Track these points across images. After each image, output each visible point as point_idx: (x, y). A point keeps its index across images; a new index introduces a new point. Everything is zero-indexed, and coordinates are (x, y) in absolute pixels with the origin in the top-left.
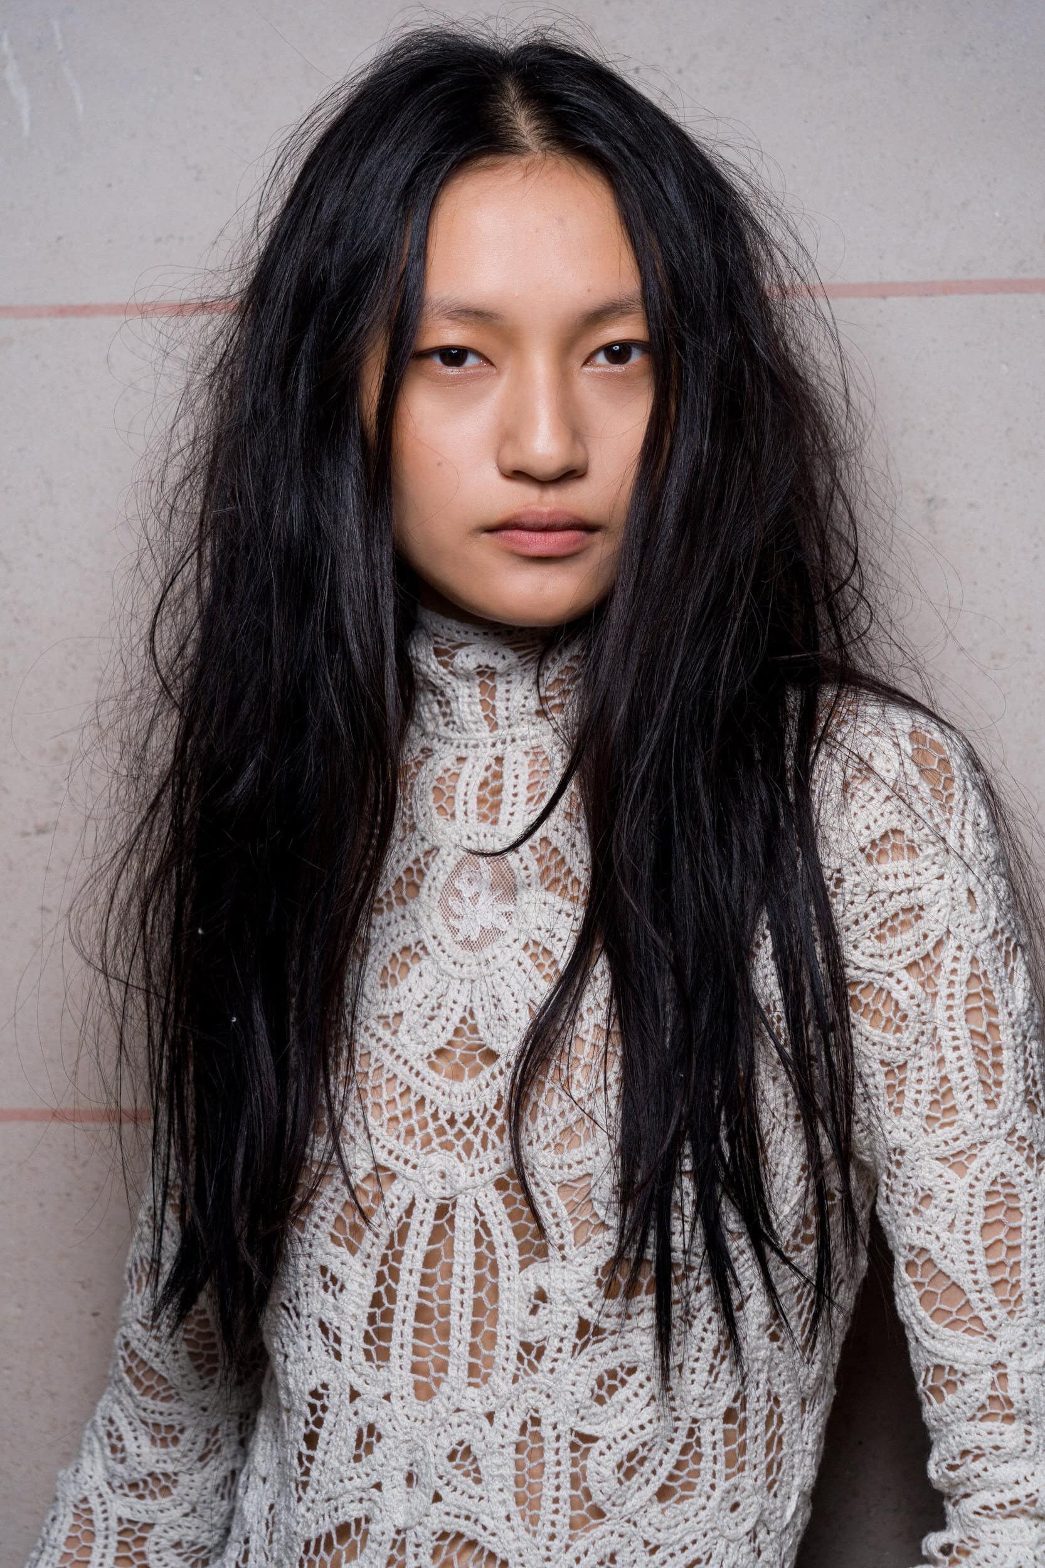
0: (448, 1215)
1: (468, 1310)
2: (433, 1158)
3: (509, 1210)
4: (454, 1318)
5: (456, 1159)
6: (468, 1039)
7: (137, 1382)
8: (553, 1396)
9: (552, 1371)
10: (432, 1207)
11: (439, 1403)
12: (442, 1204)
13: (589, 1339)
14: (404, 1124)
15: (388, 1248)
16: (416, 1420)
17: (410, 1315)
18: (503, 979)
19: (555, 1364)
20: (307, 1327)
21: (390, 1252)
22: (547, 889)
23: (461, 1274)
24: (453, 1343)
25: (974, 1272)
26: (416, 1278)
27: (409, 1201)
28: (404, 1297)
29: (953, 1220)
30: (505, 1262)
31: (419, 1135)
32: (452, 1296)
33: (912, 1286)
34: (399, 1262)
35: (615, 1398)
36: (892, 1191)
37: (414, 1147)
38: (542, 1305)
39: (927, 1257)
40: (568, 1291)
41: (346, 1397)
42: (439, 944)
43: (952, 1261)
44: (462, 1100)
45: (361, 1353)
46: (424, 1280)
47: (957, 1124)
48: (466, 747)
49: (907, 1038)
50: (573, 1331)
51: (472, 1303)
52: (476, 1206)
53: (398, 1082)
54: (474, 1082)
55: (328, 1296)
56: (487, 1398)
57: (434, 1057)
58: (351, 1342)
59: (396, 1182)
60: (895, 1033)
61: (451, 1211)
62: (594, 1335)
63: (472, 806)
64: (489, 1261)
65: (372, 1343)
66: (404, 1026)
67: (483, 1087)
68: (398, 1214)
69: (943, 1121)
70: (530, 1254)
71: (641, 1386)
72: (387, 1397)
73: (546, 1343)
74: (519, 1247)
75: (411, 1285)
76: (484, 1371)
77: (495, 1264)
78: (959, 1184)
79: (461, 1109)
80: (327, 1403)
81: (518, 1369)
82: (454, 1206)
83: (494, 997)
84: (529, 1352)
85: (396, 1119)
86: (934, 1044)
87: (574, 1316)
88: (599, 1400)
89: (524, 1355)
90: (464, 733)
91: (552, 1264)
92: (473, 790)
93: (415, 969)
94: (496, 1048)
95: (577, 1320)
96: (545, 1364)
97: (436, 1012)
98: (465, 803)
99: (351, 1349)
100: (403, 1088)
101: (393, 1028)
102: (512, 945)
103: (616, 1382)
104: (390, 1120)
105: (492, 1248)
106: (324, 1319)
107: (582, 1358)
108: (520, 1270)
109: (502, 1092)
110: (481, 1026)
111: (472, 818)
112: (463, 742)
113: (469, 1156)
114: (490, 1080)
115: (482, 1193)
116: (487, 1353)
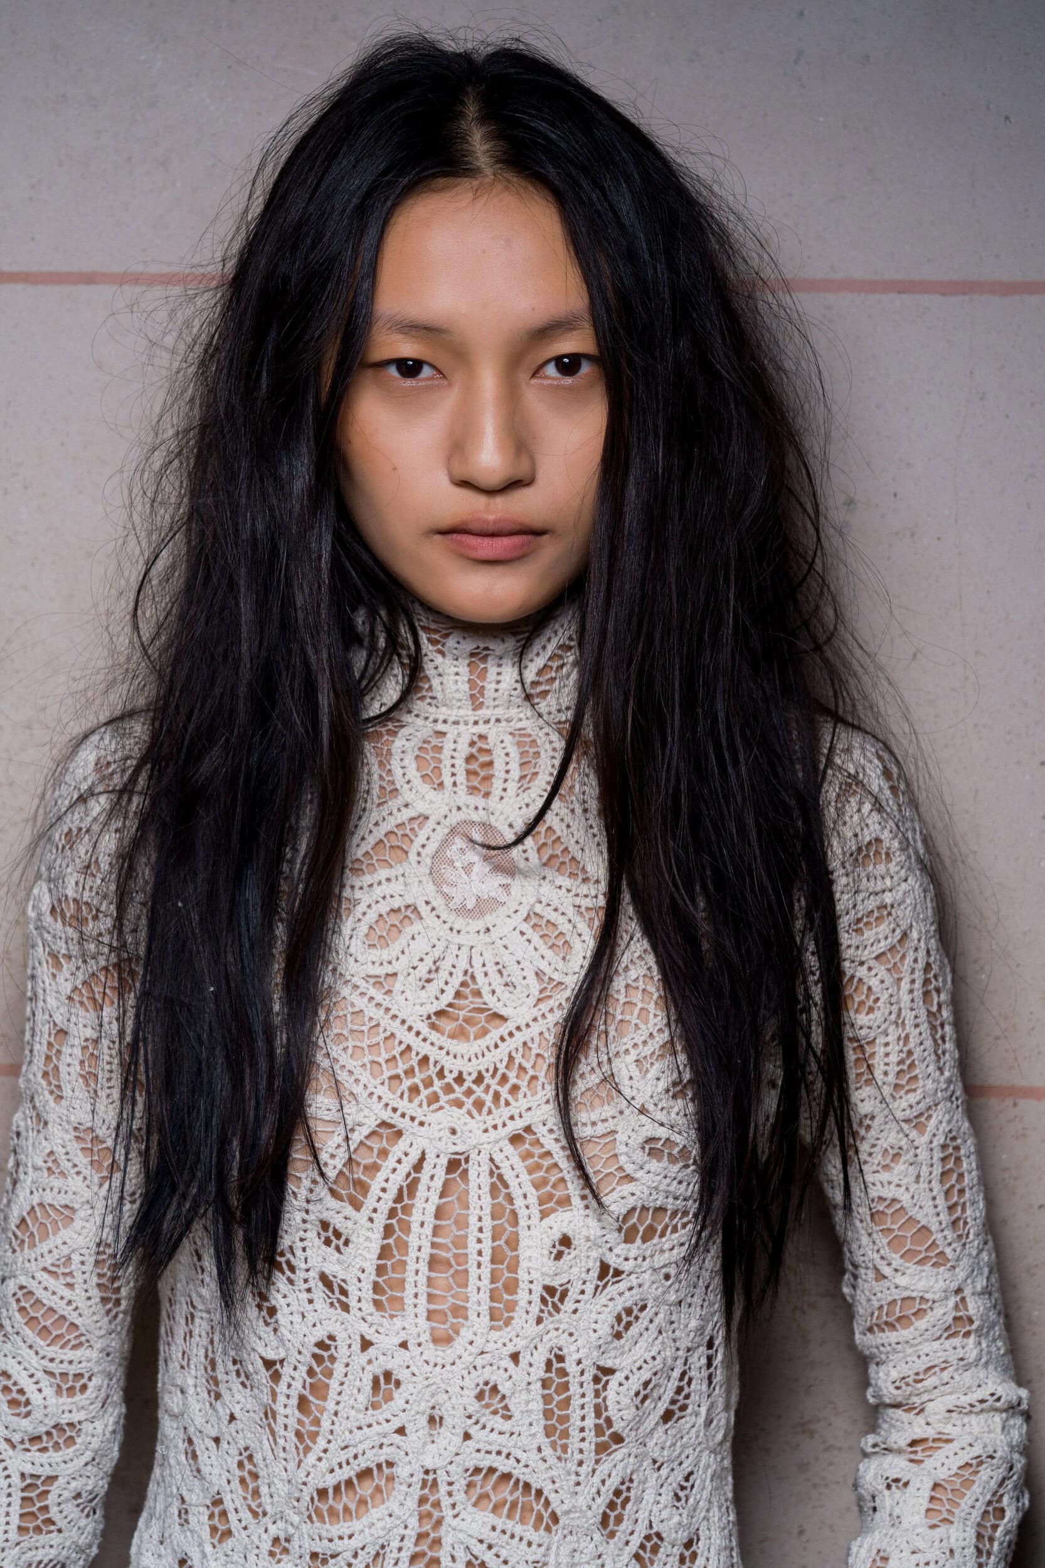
0: (461, 1169)
1: (486, 1258)
2: (441, 1115)
3: (526, 1164)
4: (471, 1267)
5: (466, 1116)
6: (472, 1002)
7: (44, 1331)
8: (576, 1334)
9: (575, 1311)
10: (444, 1161)
11: (459, 1347)
12: (454, 1159)
13: (609, 1281)
14: (407, 1083)
15: (395, 1201)
16: (436, 1365)
17: (423, 1268)
18: (505, 947)
19: (578, 1304)
20: (306, 1280)
21: (399, 1206)
22: (545, 865)
23: (478, 1224)
24: (471, 1290)
26: (428, 1230)
27: (418, 1157)
28: (415, 1249)
29: (919, 1173)
30: (525, 1212)
31: (425, 1093)
32: (469, 1245)
33: (880, 1233)
34: (409, 1214)
35: (630, 1333)
37: (420, 1105)
38: (566, 1250)
39: (898, 1206)
40: (592, 1238)
41: (357, 1346)
42: (433, 909)
43: (921, 1207)
44: (470, 1060)
45: (371, 1304)
46: (436, 1231)
47: (919, 1091)
48: (445, 722)
49: (878, 1015)
50: (595, 1273)
51: (490, 1251)
52: (492, 1160)
53: (397, 1042)
54: (483, 1042)
55: (331, 1250)
56: (511, 1340)
57: (434, 1018)
58: (359, 1293)
59: (403, 1138)
60: (867, 1014)
61: (464, 1166)
62: (613, 1276)
63: (461, 778)
64: (508, 1211)
65: (383, 1292)
66: (398, 987)
67: (492, 1048)
68: (407, 1170)
69: (907, 1088)
70: (552, 1204)
71: (651, 1321)
72: (404, 1345)
73: (569, 1286)
74: (539, 1198)
75: (423, 1237)
76: (506, 1315)
77: (514, 1213)
78: (922, 1140)
79: (470, 1069)
80: (335, 1354)
81: (542, 1311)
82: (467, 1160)
83: (497, 963)
84: (552, 1296)
85: (397, 1077)
86: (899, 1023)
87: (595, 1261)
88: (618, 1336)
89: (548, 1298)
90: (444, 709)
91: (575, 1213)
92: (460, 762)
93: (409, 930)
94: (503, 1012)
95: (598, 1264)
96: (568, 1305)
97: (432, 976)
98: (453, 775)
99: (359, 1301)
100: (403, 1047)
101: (387, 988)
102: (513, 915)
103: (631, 1319)
104: (391, 1078)
105: (510, 1199)
106: (327, 1272)
107: (603, 1299)
108: (542, 1219)
109: (514, 1054)
110: (485, 991)
111: (462, 789)
112: (442, 718)
113: (480, 1112)
114: (499, 1042)
115: (497, 1149)
116: (510, 1298)
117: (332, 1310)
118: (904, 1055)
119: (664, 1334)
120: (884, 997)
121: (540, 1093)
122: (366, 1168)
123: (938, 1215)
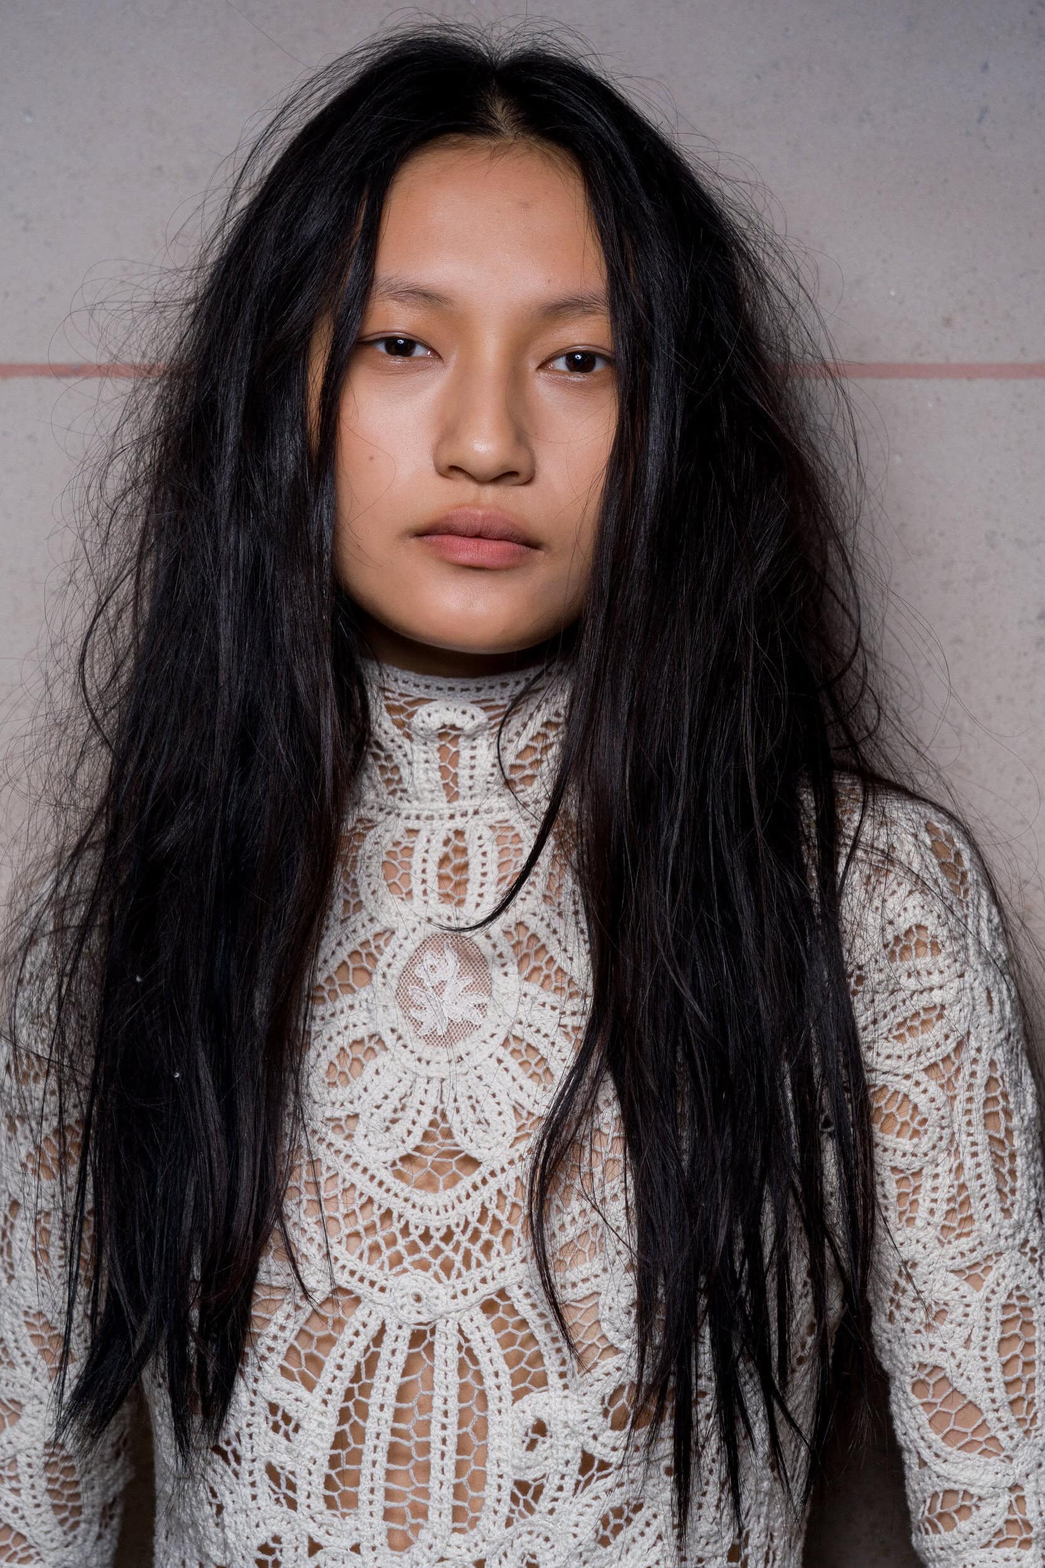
0: (426, 1342)
1: (451, 1448)
2: (404, 1279)
3: (499, 1335)
4: (434, 1457)
5: (433, 1280)
8: (552, 1539)
9: (551, 1512)
10: (406, 1333)
11: (418, 1551)
12: (418, 1331)
13: (593, 1475)
14: (367, 1241)
15: (352, 1381)
17: (381, 1457)
18: (480, 1078)
19: (554, 1503)
20: (251, 1473)
21: (356, 1386)
22: (526, 979)
23: (443, 1407)
24: (433, 1484)
26: (388, 1414)
27: (377, 1328)
28: (374, 1435)
29: (969, 1336)
30: (496, 1393)
31: (387, 1253)
32: (432, 1432)
33: (922, 1408)
34: (368, 1396)
35: (620, 1537)
36: (898, 1306)
37: (381, 1268)
38: (541, 1439)
39: (941, 1375)
40: (571, 1424)
41: (304, 1550)
42: (400, 1038)
43: (969, 1379)
44: (438, 1213)
45: (322, 1500)
46: (398, 1415)
47: (974, 1235)
48: (418, 817)
49: (925, 1143)
50: (575, 1466)
51: (455, 1439)
52: (461, 1331)
53: (358, 1193)
54: (452, 1193)
55: (279, 1436)
56: (476, 1545)
57: (399, 1164)
58: (309, 1488)
59: (361, 1306)
60: (911, 1138)
61: (429, 1338)
62: (599, 1470)
63: (433, 883)
64: (476, 1392)
65: (335, 1488)
66: (360, 1129)
67: (463, 1198)
68: (365, 1343)
69: (958, 1231)
70: (526, 1384)
71: (648, 1524)
72: (356, 1548)
73: (544, 1481)
74: (512, 1376)
75: (382, 1422)
76: (471, 1515)
77: (483, 1395)
78: (976, 1297)
79: (437, 1223)
80: (280, 1558)
81: (512, 1511)
82: (433, 1332)
83: (470, 1097)
84: (525, 1492)
85: (356, 1234)
86: (953, 1148)
87: (576, 1452)
88: (604, 1542)
89: (519, 1495)
90: (416, 803)
91: (552, 1394)
92: (432, 867)
93: (371, 1066)
94: (475, 1154)
95: (579, 1454)
96: (544, 1504)
97: (400, 1114)
98: (424, 881)
99: (309, 1497)
100: (364, 1199)
101: (347, 1131)
102: (489, 1040)
103: (622, 1521)
104: (349, 1236)
105: (479, 1377)
106: (274, 1462)
107: (586, 1496)
108: (514, 1402)
109: (487, 1205)
110: (456, 1130)
111: (433, 898)
112: (414, 813)
113: (449, 1276)
114: (471, 1191)
115: (466, 1318)
116: (475, 1494)
117: (277, 1507)
118: (954, 1191)
119: (665, 1540)
120: (934, 1117)
121: (517, 1250)
122: (321, 1340)
123: (991, 1390)
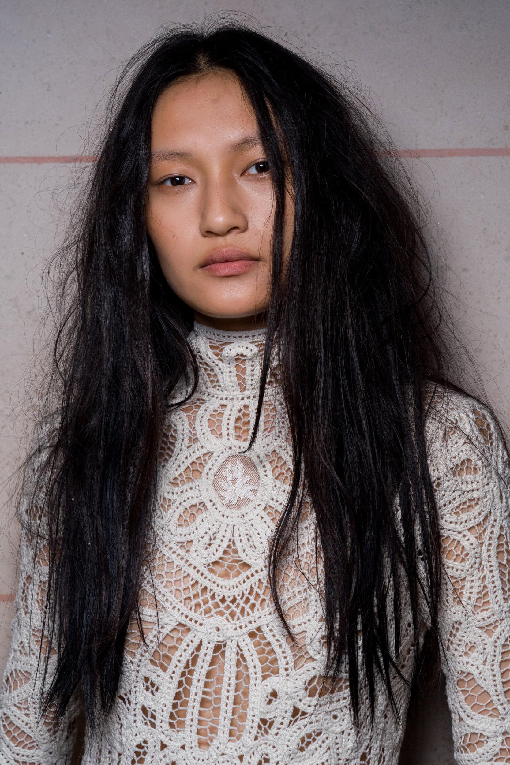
0: (221, 650)
1: (231, 701)
2: (211, 620)
3: (257, 649)
4: (222, 705)
5: (226, 620)
6: (232, 557)
7: (14, 739)
8: (277, 747)
9: (277, 734)
10: (212, 646)
11: (212, 750)
12: (218, 645)
13: (298, 718)
14: (194, 602)
15: (185, 668)
16: (199, 760)
17: (197, 704)
18: (252, 525)
19: (279, 730)
20: (135, 710)
21: (187, 670)
22: (276, 478)
23: (228, 682)
24: (221, 718)
25: (496, 685)
26: (202, 684)
27: (198, 643)
28: (194, 694)
29: (486, 659)
30: (254, 676)
31: (203, 607)
32: (222, 693)
33: (461, 693)
34: (192, 675)
35: (310, 748)
36: (452, 643)
37: (201, 614)
38: (274, 699)
39: (471, 677)
40: (289, 693)
41: (158, 747)
42: (214, 505)
43: (485, 680)
44: (229, 589)
45: (168, 724)
46: (206, 685)
47: (489, 610)
48: (226, 399)
49: (467, 565)
50: (290, 713)
51: (233, 698)
52: (238, 646)
53: (191, 578)
54: (236, 580)
55: (149, 693)
56: (240, 748)
57: (211, 565)
58: (162, 718)
59: (190, 632)
60: (461, 562)
61: (223, 649)
62: (301, 715)
63: (232, 431)
64: (244, 675)
65: (175, 719)
66: (193, 548)
67: (242, 583)
68: (192, 650)
69: (482, 608)
70: (269, 673)
71: (323, 742)
72: (183, 747)
73: (275, 719)
74: (262, 668)
75: (199, 688)
76: (238, 733)
77: (248, 676)
78: (490, 640)
79: (229, 594)
80: (147, 751)
81: (258, 733)
82: (225, 646)
83: (247, 535)
84: (265, 724)
85: (189, 598)
86: (480, 568)
87: (291, 706)
88: (302, 749)
89: (262, 725)
90: (225, 392)
91: (281, 678)
92: (232, 422)
93: (199, 517)
94: (248, 562)
95: (292, 708)
96: (274, 731)
97: (212, 541)
98: (228, 429)
99: (161, 722)
100: (194, 582)
101: (187, 549)
102: (257, 507)
103: (311, 740)
104: (186, 599)
105: (246, 668)
106: (146, 705)
107: (294, 728)
108: (262, 681)
109: (253, 586)
110: (240, 550)
111: (232, 437)
112: (225, 397)
113: (233, 619)
114: (246, 579)
115: (241, 639)
116: (241, 724)
117: (146, 727)
118: (481, 589)
119: (331, 750)
120: (472, 553)
121: (266, 609)
122: (170, 648)
